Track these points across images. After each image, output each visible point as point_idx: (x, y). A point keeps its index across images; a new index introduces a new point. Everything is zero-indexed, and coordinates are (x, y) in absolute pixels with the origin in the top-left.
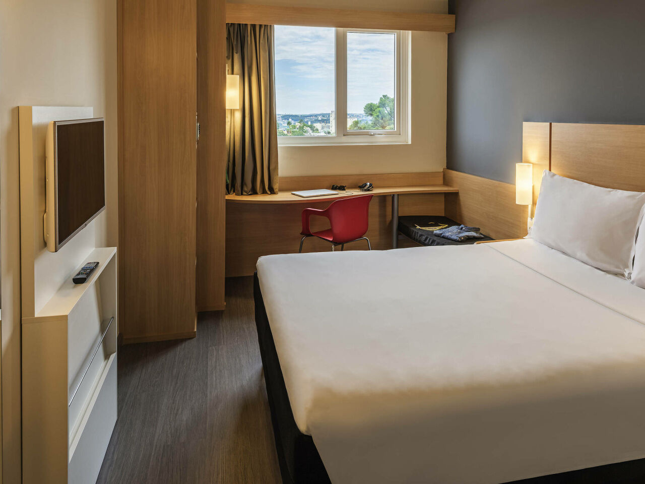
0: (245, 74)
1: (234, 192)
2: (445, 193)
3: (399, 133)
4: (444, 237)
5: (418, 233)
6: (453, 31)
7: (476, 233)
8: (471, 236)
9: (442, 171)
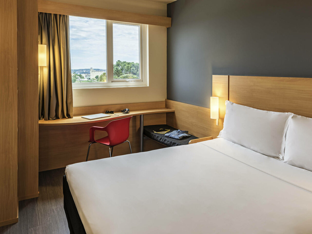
0: (50, 44)
1: (43, 118)
2: (166, 113)
3: (142, 80)
4: (171, 137)
5: (156, 136)
6: (170, 26)
7: (187, 134)
8: (185, 136)
9: (165, 100)
